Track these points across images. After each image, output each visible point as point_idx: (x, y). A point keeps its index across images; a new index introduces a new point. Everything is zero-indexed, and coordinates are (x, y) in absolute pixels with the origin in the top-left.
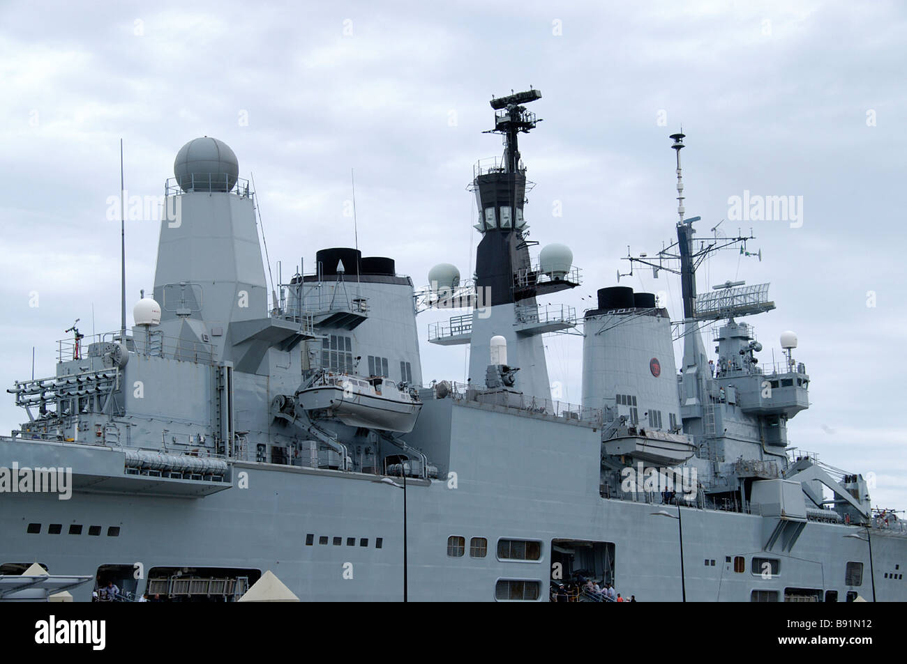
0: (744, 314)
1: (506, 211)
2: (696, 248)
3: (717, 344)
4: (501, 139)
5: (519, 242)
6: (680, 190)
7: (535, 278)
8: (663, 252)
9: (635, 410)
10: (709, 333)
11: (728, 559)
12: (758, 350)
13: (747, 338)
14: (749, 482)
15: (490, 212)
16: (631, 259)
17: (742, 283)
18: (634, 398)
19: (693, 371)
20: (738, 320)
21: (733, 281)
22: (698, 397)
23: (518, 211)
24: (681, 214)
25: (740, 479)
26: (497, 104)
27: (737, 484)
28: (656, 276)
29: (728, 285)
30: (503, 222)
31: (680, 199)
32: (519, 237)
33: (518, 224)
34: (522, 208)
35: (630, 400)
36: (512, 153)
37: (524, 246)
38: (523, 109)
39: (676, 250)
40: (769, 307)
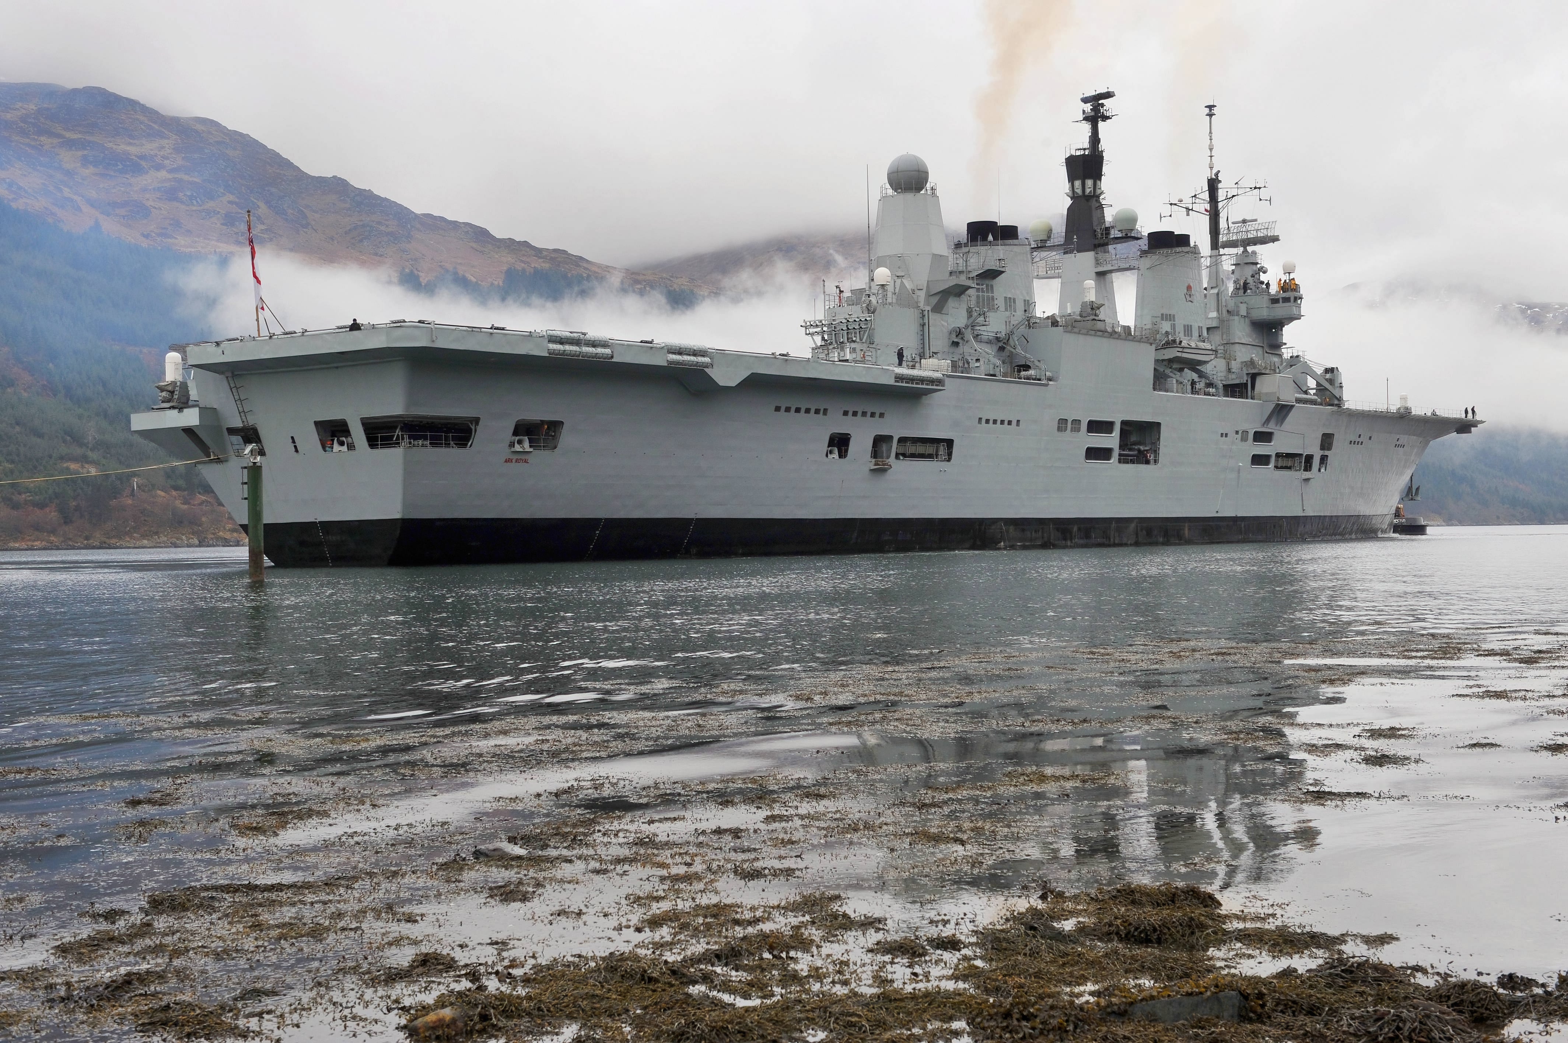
0: (1255, 244)
1: (1089, 183)
2: (1221, 195)
3: (1234, 267)
4: (1087, 127)
5: (1098, 205)
6: (1211, 150)
7: (1108, 234)
8: (1195, 196)
9: (1174, 325)
10: (1228, 259)
11: (1237, 432)
12: (1265, 272)
13: (1257, 263)
14: (1254, 377)
15: (1078, 183)
16: (1171, 204)
17: (1256, 220)
18: (1174, 316)
19: (1215, 291)
20: (1250, 249)
21: (1248, 218)
22: (1218, 311)
23: (1098, 182)
24: (1211, 168)
25: (1247, 374)
26: (1085, 100)
27: (1245, 378)
28: (1188, 215)
29: (1244, 221)
30: (1088, 191)
31: (1211, 156)
32: (1098, 201)
33: (1098, 192)
34: (1100, 180)
35: (1169, 318)
36: (1095, 139)
37: (1101, 207)
38: (1103, 105)
39: (1206, 196)
40: (1275, 239)
